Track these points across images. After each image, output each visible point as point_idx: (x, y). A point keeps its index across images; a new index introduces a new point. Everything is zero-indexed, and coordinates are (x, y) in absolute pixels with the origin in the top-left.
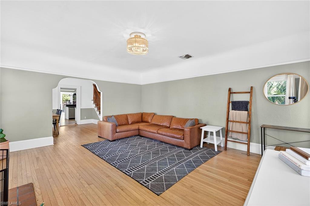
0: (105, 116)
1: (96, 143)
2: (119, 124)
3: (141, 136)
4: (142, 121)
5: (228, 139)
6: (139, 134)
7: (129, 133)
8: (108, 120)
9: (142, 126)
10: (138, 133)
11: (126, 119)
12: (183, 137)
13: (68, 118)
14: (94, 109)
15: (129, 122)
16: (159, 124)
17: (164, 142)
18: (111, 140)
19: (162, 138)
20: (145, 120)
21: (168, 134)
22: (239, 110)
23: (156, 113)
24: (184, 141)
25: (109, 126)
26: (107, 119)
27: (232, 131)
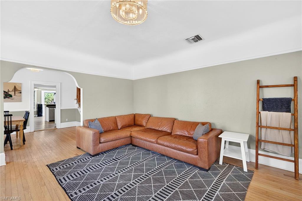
0: (86, 120)
1: (71, 159)
2: (106, 129)
3: (133, 145)
4: (135, 125)
5: (260, 152)
6: (131, 143)
7: (117, 143)
8: (90, 125)
9: (135, 132)
10: (130, 141)
11: (114, 123)
12: (196, 150)
13: (48, 120)
14: (77, 109)
15: (118, 126)
16: (157, 128)
17: (167, 156)
18: (92, 153)
19: (163, 151)
20: (139, 123)
21: (173, 145)
22: (275, 111)
23: (152, 115)
24: (197, 156)
25: (89, 134)
26: (89, 123)
27: (266, 141)
